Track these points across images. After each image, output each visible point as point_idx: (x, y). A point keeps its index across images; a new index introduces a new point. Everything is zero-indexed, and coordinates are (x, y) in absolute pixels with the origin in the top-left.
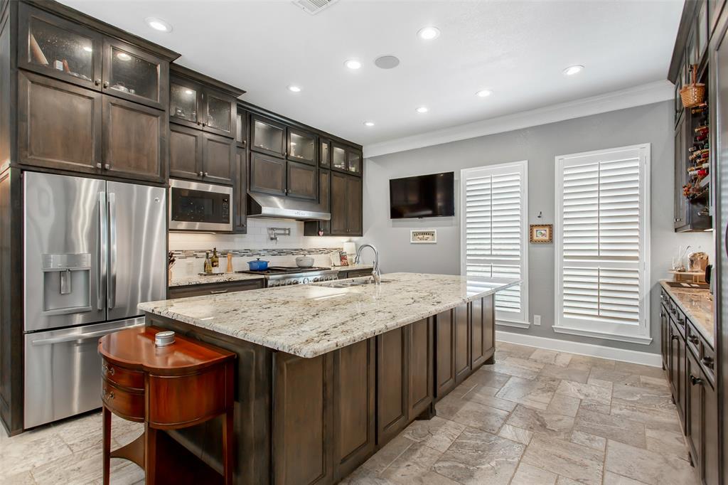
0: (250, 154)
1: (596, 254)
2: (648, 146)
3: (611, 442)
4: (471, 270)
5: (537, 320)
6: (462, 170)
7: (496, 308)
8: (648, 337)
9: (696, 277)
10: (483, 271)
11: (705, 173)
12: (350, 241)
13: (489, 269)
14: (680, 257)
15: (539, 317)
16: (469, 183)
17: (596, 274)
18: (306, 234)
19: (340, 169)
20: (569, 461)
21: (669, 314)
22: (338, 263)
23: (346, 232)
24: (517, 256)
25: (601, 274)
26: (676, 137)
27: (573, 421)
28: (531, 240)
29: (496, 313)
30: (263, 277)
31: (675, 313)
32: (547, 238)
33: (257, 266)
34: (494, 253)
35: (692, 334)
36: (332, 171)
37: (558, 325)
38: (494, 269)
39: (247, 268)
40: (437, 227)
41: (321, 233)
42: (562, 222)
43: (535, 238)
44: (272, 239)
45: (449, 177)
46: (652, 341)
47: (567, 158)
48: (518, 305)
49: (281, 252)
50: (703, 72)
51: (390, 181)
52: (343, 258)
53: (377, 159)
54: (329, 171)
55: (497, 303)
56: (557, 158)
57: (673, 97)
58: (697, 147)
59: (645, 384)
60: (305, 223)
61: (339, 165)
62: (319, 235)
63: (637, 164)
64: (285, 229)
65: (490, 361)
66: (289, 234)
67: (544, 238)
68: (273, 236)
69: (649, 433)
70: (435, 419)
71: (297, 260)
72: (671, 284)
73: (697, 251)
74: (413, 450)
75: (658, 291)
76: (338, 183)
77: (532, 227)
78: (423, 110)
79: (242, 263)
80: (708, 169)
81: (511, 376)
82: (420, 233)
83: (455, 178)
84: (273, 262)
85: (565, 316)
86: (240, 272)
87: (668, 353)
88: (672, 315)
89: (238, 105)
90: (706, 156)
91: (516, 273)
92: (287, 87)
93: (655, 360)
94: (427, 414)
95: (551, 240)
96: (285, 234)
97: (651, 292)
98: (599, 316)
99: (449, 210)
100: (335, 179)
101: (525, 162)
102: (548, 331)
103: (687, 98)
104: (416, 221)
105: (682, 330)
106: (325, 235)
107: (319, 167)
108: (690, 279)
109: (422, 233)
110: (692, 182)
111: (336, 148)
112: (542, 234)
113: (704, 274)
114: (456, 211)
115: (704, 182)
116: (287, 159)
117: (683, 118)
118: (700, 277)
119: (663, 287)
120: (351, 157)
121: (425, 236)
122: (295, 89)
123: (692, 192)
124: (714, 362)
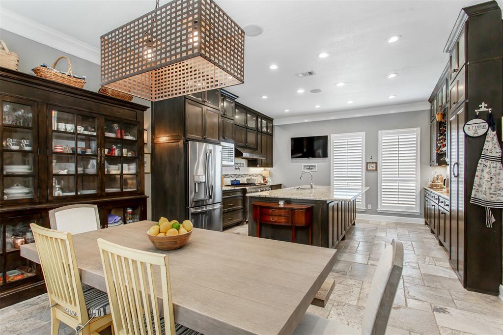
1: (397, 176)
2: (419, 128)
4: (336, 184)
5: (370, 207)
6: (331, 135)
7: (356, 203)
8: (419, 211)
9: (439, 185)
10: (343, 184)
11: (444, 146)
12: (265, 170)
13: (346, 183)
14: (432, 177)
15: (371, 205)
16: (335, 141)
18: (248, 166)
21: (429, 199)
22: (263, 182)
23: (266, 165)
24: (360, 177)
25: (399, 185)
26: (431, 126)
28: (367, 169)
30: (244, 187)
31: (432, 197)
32: (375, 169)
33: (235, 183)
34: (348, 176)
35: (441, 200)
36: (262, 132)
37: (379, 208)
38: (348, 184)
39: (231, 184)
40: (317, 163)
41: (258, 166)
42: (381, 161)
43: (369, 168)
44: (236, 169)
45: (325, 138)
46: (421, 213)
47: (384, 132)
48: (361, 200)
49: (239, 176)
50: (444, 109)
51: (291, 138)
52: (264, 179)
53: (282, 127)
56: (379, 132)
58: (441, 135)
60: (249, 161)
61: (264, 130)
63: (415, 136)
64: (241, 164)
65: (354, 224)
66: (243, 166)
67: (373, 169)
68: (237, 167)
70: (347, 240)
71: (247, 180)
72: (430, 188)
73: (439, 174)
74: (346, 247)
75: (424, 190)
76: (264, 138)
77: (367, 163)
78: (318, 107)
79: (228, 181)
80: (445, 144)
82: (307, 166)
83: (328, 139)
84: (241, 180)
85: (383, 204)
86: (226, 186)
87: (429, 215)
89: (235, 104)
90: (445, 140)
91: (359, 185)
92: (262, 96)
93: (422, 221)
94: (344, 239)
96: (241, 166)
97: (420, 191)
98: (398, 204)
99: (325, 155)
100: (263, 136)
101: (364, 133)
102: (375, 211)
103: (438, 118)
104: (306, 159)
105: (436, 201)
106: (259, 167)
107: (257, 131)
108: (436, 186)
109: (309, 166)
110: (439, 148)
111: (263, 121)
112: (372, 166)
113: (443, 183)
114: (328, 155)
115: (444, 149)
116: (246, 127)
117: (435, 122)
118: (441, 184)
119: (426, 189)
120: (269, 125)
121: (311, 168)
122: (264, 97)
123: (439, 152)
124: (449, 204)
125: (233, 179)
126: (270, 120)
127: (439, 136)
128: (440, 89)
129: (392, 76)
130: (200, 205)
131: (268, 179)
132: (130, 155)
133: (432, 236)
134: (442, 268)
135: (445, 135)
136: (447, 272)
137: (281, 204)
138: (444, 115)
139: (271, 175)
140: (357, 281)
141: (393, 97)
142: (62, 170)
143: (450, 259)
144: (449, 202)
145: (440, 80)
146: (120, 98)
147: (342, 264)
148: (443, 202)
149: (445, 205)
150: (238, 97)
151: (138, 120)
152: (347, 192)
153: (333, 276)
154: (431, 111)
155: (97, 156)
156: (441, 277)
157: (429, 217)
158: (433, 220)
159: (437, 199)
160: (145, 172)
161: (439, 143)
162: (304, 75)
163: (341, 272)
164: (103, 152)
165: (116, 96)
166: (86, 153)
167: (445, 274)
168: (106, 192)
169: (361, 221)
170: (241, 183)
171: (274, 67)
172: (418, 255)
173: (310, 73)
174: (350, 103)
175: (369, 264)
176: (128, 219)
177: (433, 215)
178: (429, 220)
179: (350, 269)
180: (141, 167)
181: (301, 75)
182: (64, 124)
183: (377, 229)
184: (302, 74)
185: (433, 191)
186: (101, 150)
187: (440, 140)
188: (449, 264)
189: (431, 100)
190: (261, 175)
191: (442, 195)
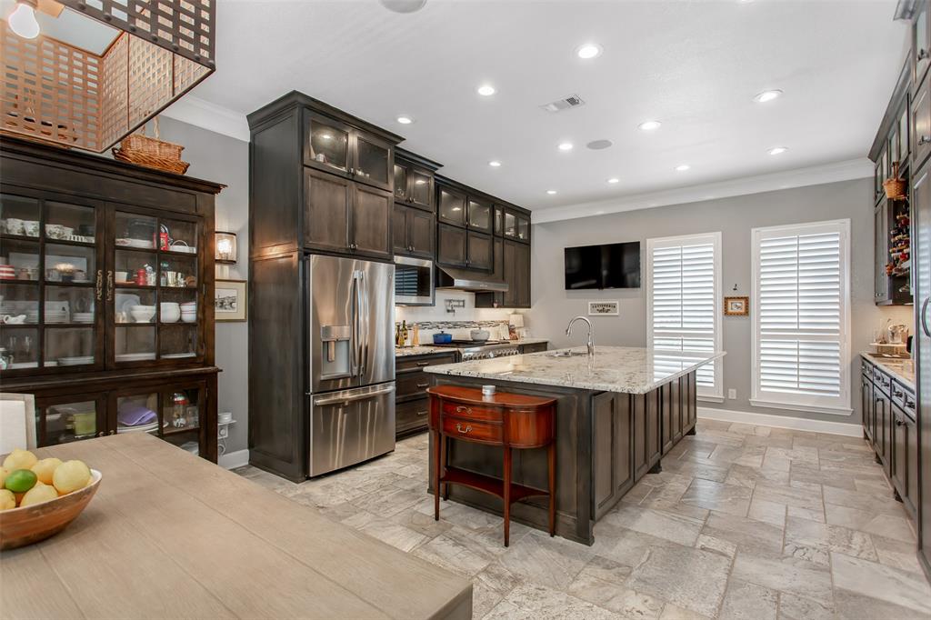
0: (438, 225)
1: (796, 327)
2: (848, 222)
3: (825, 487)
4: (659, 344)
5: (733, 394)
6: (648, 240)
7: (697, 384)
8: (849, 409)
9: (897, 348)
10: (674, 346)
11: (906, 257)
12: (515, 313)
13: (679, 342)
14: (880, 330)
15: (734, 391)
16: (656, 254)
17: (796, 346)
18: (477, 306)
19: (510, 236)
20: (793, 497)
21: (872, 382)
22: (507, 337)
23: (516, 304)
24: (710, 329)
25: (801, 347)
26: (876, 215)
27: (788, 474)
28: (726, 313)
29: (697, 388)
30: (456, 349)
31: (879, 379)
32: (743, 311)
33: (442, 339)
34: (685, 326)
35: (897, 390)
36: (505, 238)
37: (755, 398)
38: (685, 342)
39: (432, 342)
40: (619, 298)
41: (495, 305)
42: (758, 295)
43: (730, 311)
44: (448, 311)
45: (635, 247)
46: (854, 412)
47: (763, 229)
48: (712, 379)
49: (455, 325)
50: (904, 170)
51: (566, 249)
52: (511, 331)
53: (546, 226)
54: (490, 237)
55: (698, 379)
56: (753, 230)
57: (872, 174)
58: (899, 231)
59: (849, 450)
60: (476, 294)
61: (510, 233)
62: (493, 307)
63: (837, 239)
64: (458, 301)
65: (692, 432)
66: (463, 306)
67: (739, 311)
68: (450, 308)
69: (857, 482)
70: (661, 473)
71: (472, 332)
72: (874, 356)
73: (897, 324)
74: (656, 492)
75: (859, 361)
76: (510, 249)
77: (727, 299)
78: (614, 181)
79: (427, 335)
80: (909, 254)
81: (716, 445)
82: (599, 305)
83: (641, 248)
84: (456, 334)
85: (763, 389)
86: (424, 345)
87: (871, 416)
88: (876, 382)
89: (435, 179)
90: (907, 242)
91: (709, 347)
92: (488, 163)
93: (856, 430)
94: (656, 469)
95: (747, 313)
96: (459, 306)
97: (852, 364)
98: (798, 389)
99: (635, 282)
100: (507, 247)
101: (720, 234)
102: (744, 404)
103: (890, 191)
104: (595, 292)
105: (887, 390)
106: (498, 307)
107: (494, 235)
108: (891, 351)
109: (602, 305)
110: (894, 262)
111: (507, 215)
112: (737, 305)
113: (905, 345)
114: (642, 282)
115: (905, 265)
116: (467, 228)
117: (884, 201)
118: (901, 348)
119: (864, 359)
120: (521, 224)
121: (606, 308)
122: (495, 164)
123: (894, 272)
124: (915, 402)
125: (439, 331)
126: (523, 214)
127: (895, 235)
128: (895, 124)
129: (768, 97)
130: (331, 388)
131: (523, 332)
132: (182, 283)
133: (879, 471)
134: (896, 575)
135: (908, 231)
136: (910, 588)
137: (488, 391)
138: (905, 186)
139: (526, 323)
140: (651, 601)
141: (781, 151)
142: (13, 316)
143: (920, 546)
144: (915, 397)
145: (894, 100)
146: (157, 168)
147: (629, 543)
148: (901, 396)
149: (905, 406)
150: (441, 166)
151: (200, 212)
152: (682, 361)
153: (593, 579)
154: (877, 181)
155: (94, 285)
156: (888, 604)
157: (871, 422)
158: (880, 429)
159: (888, 385)
160: (216, 318)
161: (894, 252)
162: (559, 106)
163: (619, 565)
164: (109, 279)
165: (145, 163)
166: (75, 281)
167: (903, 595)
168: (117, 360)
169: (710, 425)
170: (453, 339)
171: (486, 90)
172: (834, 527)
173: (572, 101)
174: (684, 169)
175: (698, 546)
176: (175, 416)
177: (880, 417)
178: (871, 427)
179: (644, 560)
180: (207, 310)
181: (555, 109)
182: (20, 221)
183: (744, 446)
184: (555, 104)
185: (880, 365)
186: (105, 275)
187: (895, 245)
188: (916, 560)
189: (874, 155)
190: (507, 323)
191: (899, 378)
